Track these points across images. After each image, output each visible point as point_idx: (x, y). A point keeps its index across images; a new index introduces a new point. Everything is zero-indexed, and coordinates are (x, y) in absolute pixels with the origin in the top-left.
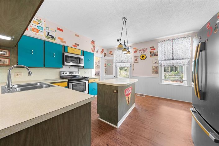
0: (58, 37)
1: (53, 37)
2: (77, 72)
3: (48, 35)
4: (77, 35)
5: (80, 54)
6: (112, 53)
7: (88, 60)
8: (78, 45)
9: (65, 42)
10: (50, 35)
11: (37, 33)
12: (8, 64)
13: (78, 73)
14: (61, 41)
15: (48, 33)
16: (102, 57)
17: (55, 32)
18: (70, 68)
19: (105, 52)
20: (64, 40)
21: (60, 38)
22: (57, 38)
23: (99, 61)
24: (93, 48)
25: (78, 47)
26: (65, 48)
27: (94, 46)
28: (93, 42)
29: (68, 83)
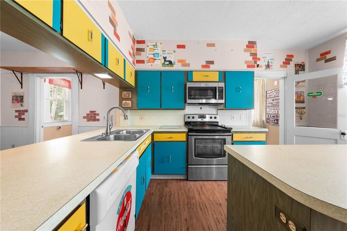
0: (178, 60)
1: (170, 62)
2: (213, 116)
3: (165, 61)
4: (209, 45)
5: (218, 80)
6: (328, 56)
7: (237, 91)
8: (212, 63)
9: (188, 65)
10: (168, 61)
11: (153, 64)
12: (130, 106)
13: (215, 118)
14: (182, 64)
15: (165, 58)
16: (285, 78)
17: (174, 53)
18: (201, 108)
19: (297, 60)
20: (187, 62)
21: (180, 61)
22: (176, 63)
23: (277, 91)
24: (250, 59)
25: (212, 67)
26: (188, 75)
27: (254, 56)
28: (251, 45)
29: (188, 136)
